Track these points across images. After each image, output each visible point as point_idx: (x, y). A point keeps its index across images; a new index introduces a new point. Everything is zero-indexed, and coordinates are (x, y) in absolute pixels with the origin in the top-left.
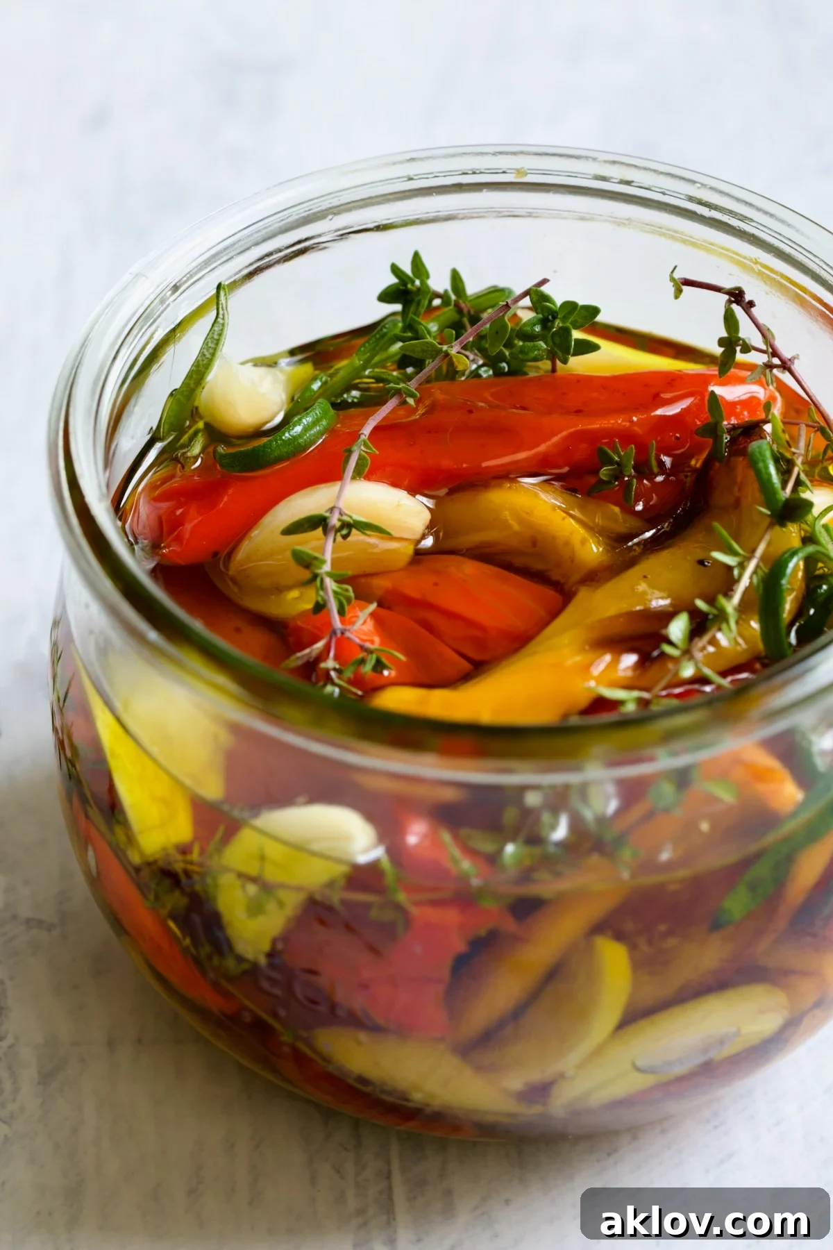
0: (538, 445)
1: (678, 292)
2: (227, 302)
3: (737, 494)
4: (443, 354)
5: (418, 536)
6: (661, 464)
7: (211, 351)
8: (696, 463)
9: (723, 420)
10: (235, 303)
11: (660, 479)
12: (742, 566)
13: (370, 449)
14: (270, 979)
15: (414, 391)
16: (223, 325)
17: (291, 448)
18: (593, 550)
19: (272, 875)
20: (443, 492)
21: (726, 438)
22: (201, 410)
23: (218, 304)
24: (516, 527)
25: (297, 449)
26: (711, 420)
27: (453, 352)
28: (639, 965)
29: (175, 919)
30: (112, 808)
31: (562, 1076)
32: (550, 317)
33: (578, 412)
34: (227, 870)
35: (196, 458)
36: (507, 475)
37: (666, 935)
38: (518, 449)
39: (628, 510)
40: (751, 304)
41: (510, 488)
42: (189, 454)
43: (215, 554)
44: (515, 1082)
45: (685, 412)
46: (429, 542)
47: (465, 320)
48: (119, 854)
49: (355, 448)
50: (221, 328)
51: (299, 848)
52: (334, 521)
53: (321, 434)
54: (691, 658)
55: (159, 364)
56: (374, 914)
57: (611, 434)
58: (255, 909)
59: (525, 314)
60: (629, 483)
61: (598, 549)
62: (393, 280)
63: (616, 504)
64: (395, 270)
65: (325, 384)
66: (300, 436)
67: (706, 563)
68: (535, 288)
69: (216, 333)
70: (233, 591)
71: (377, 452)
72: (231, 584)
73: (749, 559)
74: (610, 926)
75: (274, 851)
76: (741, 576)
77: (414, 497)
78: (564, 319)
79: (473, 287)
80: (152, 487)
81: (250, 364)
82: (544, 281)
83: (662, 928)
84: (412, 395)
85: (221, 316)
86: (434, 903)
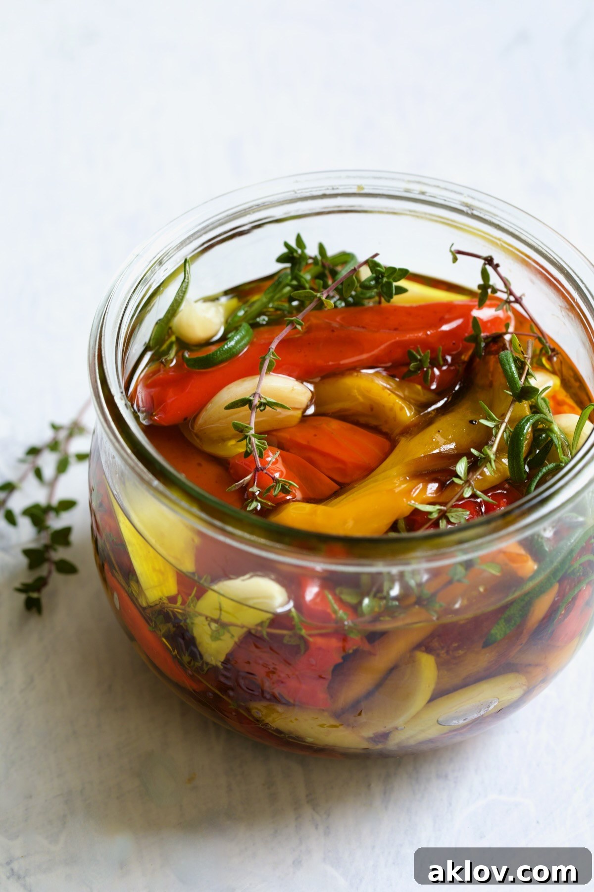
0: (373, 350)
1: (455, 260)
2: (190, 269)
3: (491, 379)
4: (317, 299)
5: (304, 406)
6: (445, 361)
7: (181, 298)
8: (465, 357)
9: (480, 333)
10: (195, 269)
11: (445, 368)
12: (497, 427)
13: (275, 356)
14: (223, 675)
15: (302, 322)
16: (188, 283)
17: (228, 355)
18: (408, 414)
19: (225, 618)
20: (317, 380)
21: (483, 345)
22: (174, 329)
23: (185, 271)
24: (361, 399)
25: (232, 355)
26: (473, 333)
27: (324, 298)
28: (440, 665)
29: (167, 638)
30: (129, 573)
31: (396, 729)
32: (380, 276)
33: (396, 329)
34: (201, 614)
35: (172, 361)
36: (354, 369)
37: (458, 648)
38: (362, 353)
39: (427, 388)
40: (497, 265)
41: (357, 376)
42: (168, 359)
43: (186, 419)
44: (369, 733)
45: (458, 327)
46: (311, 411)
47: (327, 272)
48: (134, 600)
49: (267, 357)
50: (187, 284)
51: (241, 603)
52: (256, 402)
53: (245, 345)
54: (470, 485)
55: (151, 306)
56: (286, 641)
57: (415, 343)
58: (215, 637)
59: (365, 273)
60: (427, 371)
61: (411, 413)
62: (285, 250)
63: (419, 384)
64: (286, 245)
65: (246, 312)
66: (233, 347)
67: (474, 422)
68: (371, 259)
69: (184, 288)
70: (197, 442)
71: (280, 359)
72: (195, 438)
73: (502, 423)
74: (425, 645)
75: (227, 604)
76: (497, 434)
77: (302, 383)
78: (388, 277)
79: (331, 252)
80: (147, 377)
81: (201, 302)
82: (376, 255)
83: (455, 645)
84: (300, 324)
85: (187, 278)
86: (322, 635)
